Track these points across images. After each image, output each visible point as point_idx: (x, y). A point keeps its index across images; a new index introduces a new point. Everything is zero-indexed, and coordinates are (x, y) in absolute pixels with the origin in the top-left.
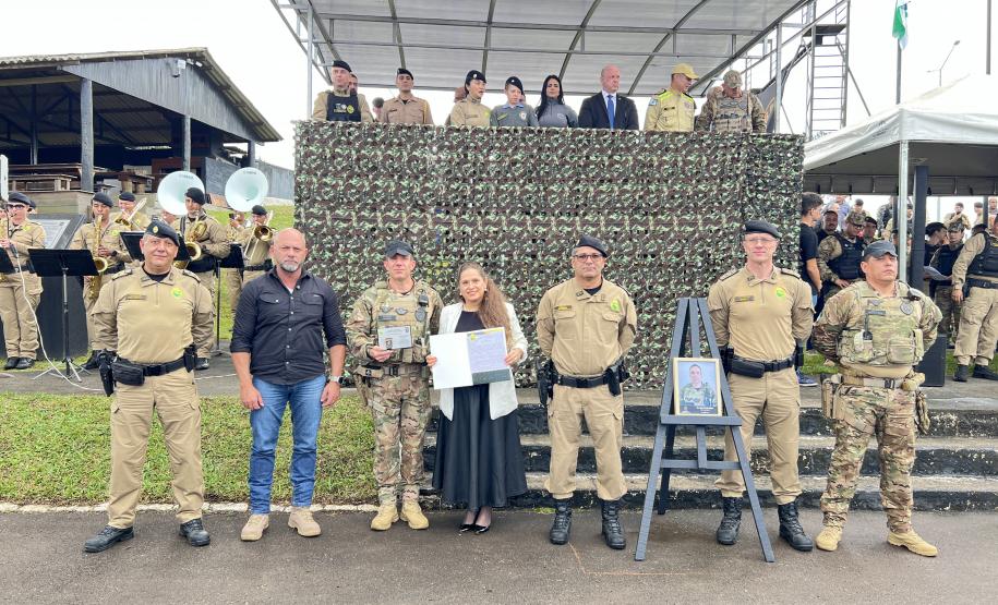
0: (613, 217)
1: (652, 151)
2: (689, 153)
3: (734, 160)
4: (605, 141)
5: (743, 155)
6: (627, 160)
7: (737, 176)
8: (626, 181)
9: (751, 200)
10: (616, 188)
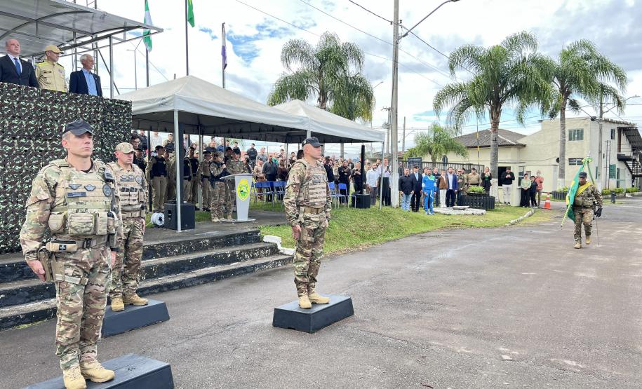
0: (23, 141)
1: (47, 101)
2: (69, 105)
3: (96, 112)
4: (14, 91)
5: (101, 110)
6: (30, 105)
7: (98, 121)
8: (30, 119)
9: (106, 135)
10: (24, 123)
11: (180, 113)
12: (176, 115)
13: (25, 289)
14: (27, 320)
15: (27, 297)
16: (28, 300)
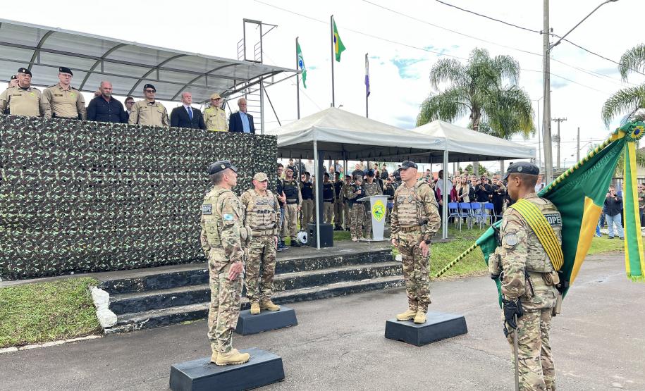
0: (193, 173)
1: (211, 140)
2: (228, 142)
3: (249, 147)
4: (187, 134)
5: (252, 144)
6: (198, 144)
7: (250, 154)
8: (198, 156)
9: (256, 166)
10: (194, 159)
11: (318, 142)
12: (315, 144)
13: (190, 293)
14: (190, 318)
15: (192, 300)
16: (192, 302)
